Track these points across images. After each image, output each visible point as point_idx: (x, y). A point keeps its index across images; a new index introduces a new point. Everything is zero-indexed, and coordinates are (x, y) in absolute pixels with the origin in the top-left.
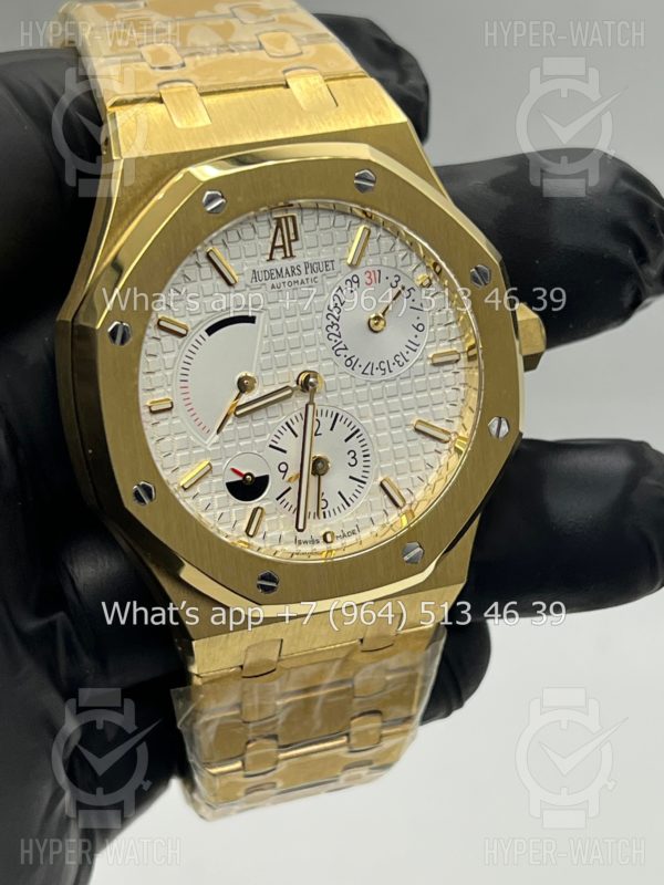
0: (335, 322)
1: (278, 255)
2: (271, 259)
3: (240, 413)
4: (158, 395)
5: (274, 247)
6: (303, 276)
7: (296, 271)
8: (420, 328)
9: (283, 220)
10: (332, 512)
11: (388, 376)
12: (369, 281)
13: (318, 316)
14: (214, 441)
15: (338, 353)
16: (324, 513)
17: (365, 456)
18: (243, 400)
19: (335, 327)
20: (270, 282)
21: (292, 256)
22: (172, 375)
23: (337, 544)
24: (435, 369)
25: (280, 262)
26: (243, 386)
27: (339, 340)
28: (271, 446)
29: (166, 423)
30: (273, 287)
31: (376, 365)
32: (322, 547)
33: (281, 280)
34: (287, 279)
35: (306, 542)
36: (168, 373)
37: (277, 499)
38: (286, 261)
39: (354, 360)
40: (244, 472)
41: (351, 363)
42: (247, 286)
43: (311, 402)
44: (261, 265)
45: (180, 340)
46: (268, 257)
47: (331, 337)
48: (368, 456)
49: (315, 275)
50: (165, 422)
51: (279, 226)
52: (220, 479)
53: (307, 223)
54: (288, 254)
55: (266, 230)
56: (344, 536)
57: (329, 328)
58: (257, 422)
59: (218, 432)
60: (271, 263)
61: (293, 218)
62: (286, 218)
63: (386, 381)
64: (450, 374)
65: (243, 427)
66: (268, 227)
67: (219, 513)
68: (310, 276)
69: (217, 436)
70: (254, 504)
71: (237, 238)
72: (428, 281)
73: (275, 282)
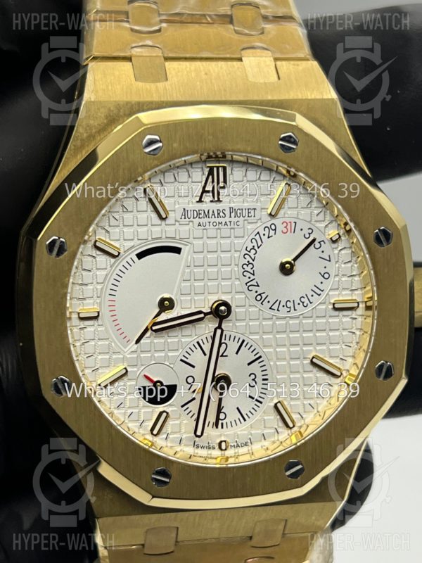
0: (251, 261)
1: (208, 198)
2: (200, 201)
3: (157, 328)
4: (88, 304)
5: (204, 191)
6: (227, 219)
7: (221, 214)
8: (326, 276)
9: (215, 169)
10: (229, 424)
11: (293, 314)
12: (285, 230)
13: (237, 255)
14: (133, 350)
15: (250, 288)
16: (222, 424)
17: (264, 380)
18: (163, 317)
19: (251, 266)
20: (197, 221)
21: (219, 200)
22: (102, 289)
23: (230, 452)
24: (337, 313)
25: (207, 204)
26: (166, 304)
27: (252, 277)
28: (182, 360)
29: (92, 329)
30: (199, 225)
31: (283, 303)
32: (217, 453)
33: (206, 220)
34: (213, 220)
35: (203, 447)
36: (99, 287)
37: (182, 406)
38: (214, 204)
39: (264, 296)
40: (155, 380)
41: (261, 298)
42: (176, 221)
43: (220, 327)
44: (191, 205)
45: (113, 260)
46: (198, 199)
47: (245, 273)
48: (267, 380)
49: (237, 219)
50: (91, 327)
51: (211, 173)
52: (134, 383)
53: (236, 174)
54: (216, 199)
55: (199, 175)
56: (238, 446)
57: (245, 266)
58: (173, 339)
59: (138, 342)
60: (200, 204)
61: (225, 169)
62: (218, 168)
63: (290, 317)
64: (348, 319)
65: (159, 341)
66: (201, 173)
67: (130, 411)
68: (233, 219)
69: (136, 346)
70: (161, 408)
71: (173, 180)
72: (337, 236)
73: (201, 221)
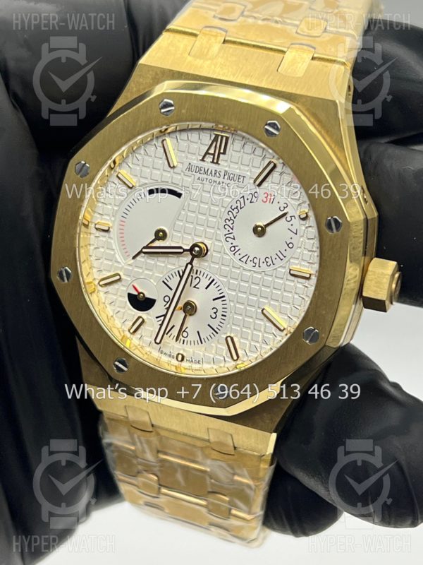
0: (233, 218)
1: (209, 159)
2: (203, 160)
3: (149, 251)
4: (105, 219)
5: (207, 153)
6: (221, 180)
7: (218, 174)
8: (291, 245)
9: (220, 137)
10: (189, 342)
11: (257, 269)
12: (265, 200)
13: (223, 210)
14: (129, 263)
15: (227, 239)
16: (184, 341)
17: (223, 315)
18: (157, 243)
19: (232, 222)
20: (198, 175)
21: (217, 163)
22: (117, 211)
23: (185, 364)
24: (293, 278)
25: (208, 164)
26: (161, 235)
27: (231, 231)
28: (164, 282)
29: (104, 239)
30: (199, 179)
31: (251, 258)
32: (174, 362)
33: (205, 176)
34: (210, 177)
35: (165, 354)
36: (116, 208)
37: (157, 318)
38: (213, 165)
39: (237, 249)
40: (140, 291)
41: (234, 249)
42: (182, 171)
43: (191, 263)
44: (195, 162)
45: (129, 190)
46: (201, 158)
47: (226, 226)
48: (225, 316)
49: (229, 181)
50: (103, 238)
51: (215, 140)
52: (125, 289)
53: (235, 147)
54: (215, 161)
55: (207, 138)
56: (192, 361)
57: (227, 221)
58: (161, 262)
59: (134, 258)
60: (202, 163)
61: (227, 138)
62: (222, 137)
63: (254, 272)
64: (300, 286)
65: (151, 261)
66: (209, 138)
67: (119, 309)
68: (225, 181)
69: (133, 261)
70: (143, 314)
71: (186, 139)
72: (305, 215)
73: (201, 176)
